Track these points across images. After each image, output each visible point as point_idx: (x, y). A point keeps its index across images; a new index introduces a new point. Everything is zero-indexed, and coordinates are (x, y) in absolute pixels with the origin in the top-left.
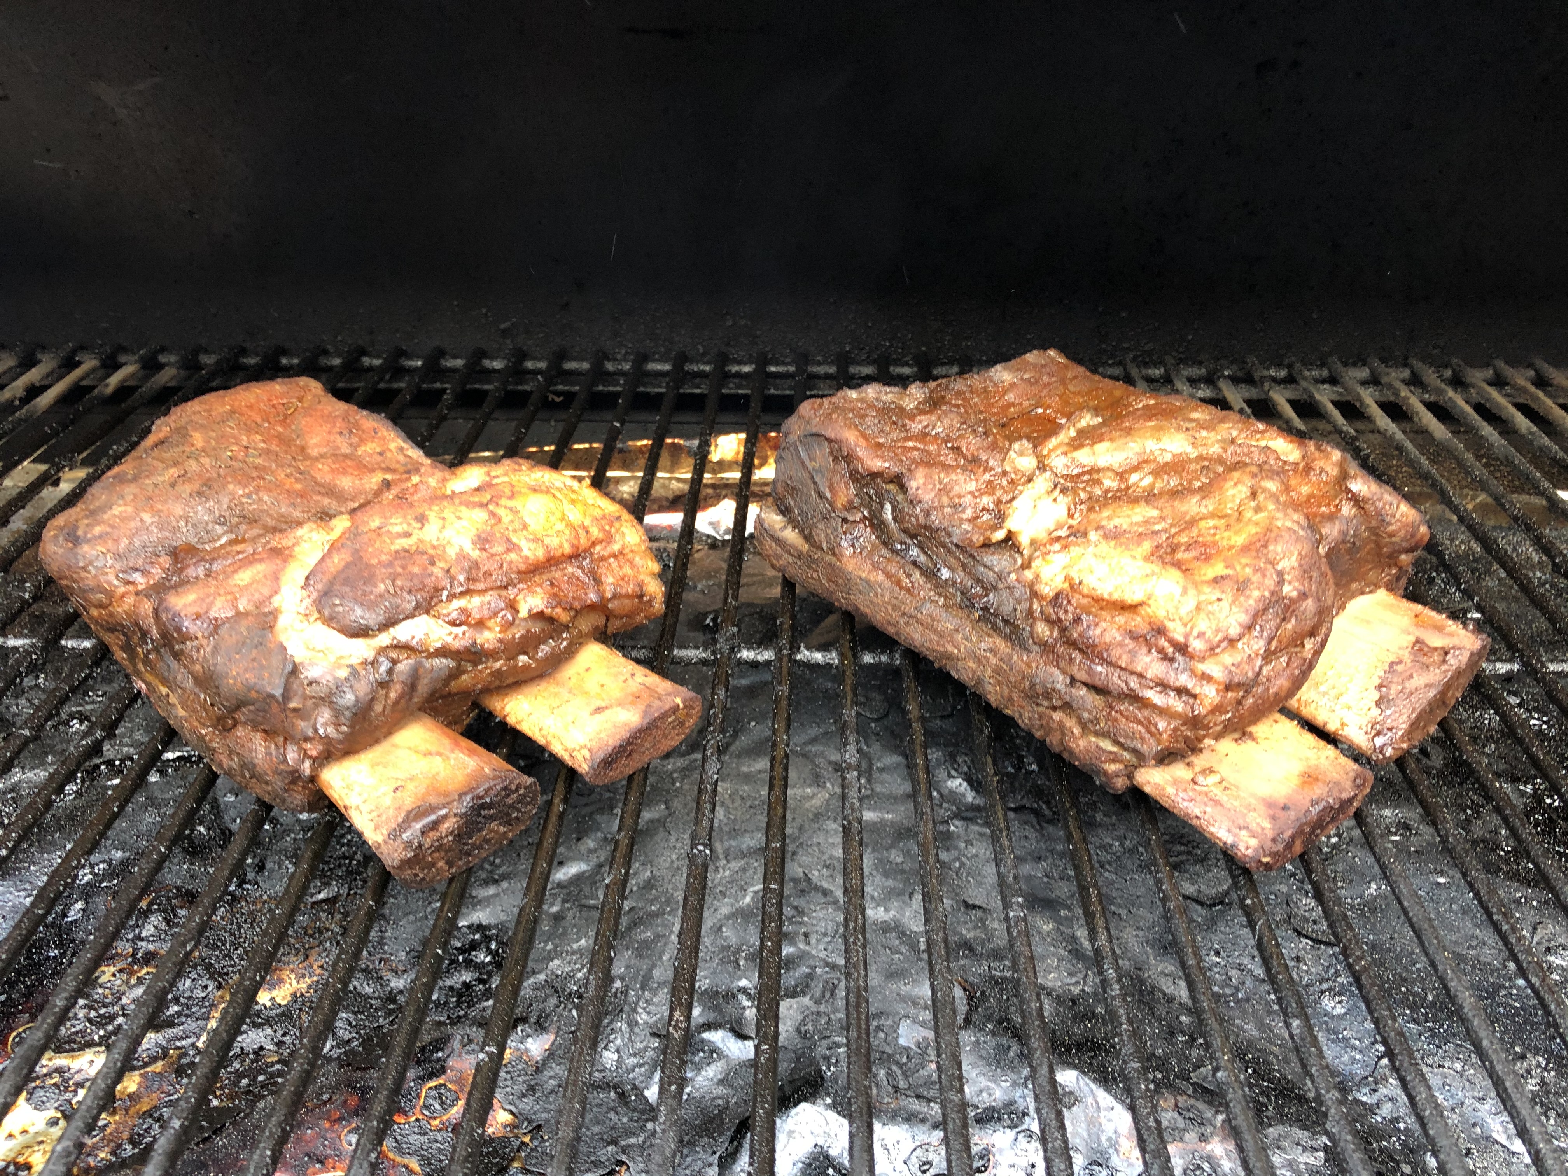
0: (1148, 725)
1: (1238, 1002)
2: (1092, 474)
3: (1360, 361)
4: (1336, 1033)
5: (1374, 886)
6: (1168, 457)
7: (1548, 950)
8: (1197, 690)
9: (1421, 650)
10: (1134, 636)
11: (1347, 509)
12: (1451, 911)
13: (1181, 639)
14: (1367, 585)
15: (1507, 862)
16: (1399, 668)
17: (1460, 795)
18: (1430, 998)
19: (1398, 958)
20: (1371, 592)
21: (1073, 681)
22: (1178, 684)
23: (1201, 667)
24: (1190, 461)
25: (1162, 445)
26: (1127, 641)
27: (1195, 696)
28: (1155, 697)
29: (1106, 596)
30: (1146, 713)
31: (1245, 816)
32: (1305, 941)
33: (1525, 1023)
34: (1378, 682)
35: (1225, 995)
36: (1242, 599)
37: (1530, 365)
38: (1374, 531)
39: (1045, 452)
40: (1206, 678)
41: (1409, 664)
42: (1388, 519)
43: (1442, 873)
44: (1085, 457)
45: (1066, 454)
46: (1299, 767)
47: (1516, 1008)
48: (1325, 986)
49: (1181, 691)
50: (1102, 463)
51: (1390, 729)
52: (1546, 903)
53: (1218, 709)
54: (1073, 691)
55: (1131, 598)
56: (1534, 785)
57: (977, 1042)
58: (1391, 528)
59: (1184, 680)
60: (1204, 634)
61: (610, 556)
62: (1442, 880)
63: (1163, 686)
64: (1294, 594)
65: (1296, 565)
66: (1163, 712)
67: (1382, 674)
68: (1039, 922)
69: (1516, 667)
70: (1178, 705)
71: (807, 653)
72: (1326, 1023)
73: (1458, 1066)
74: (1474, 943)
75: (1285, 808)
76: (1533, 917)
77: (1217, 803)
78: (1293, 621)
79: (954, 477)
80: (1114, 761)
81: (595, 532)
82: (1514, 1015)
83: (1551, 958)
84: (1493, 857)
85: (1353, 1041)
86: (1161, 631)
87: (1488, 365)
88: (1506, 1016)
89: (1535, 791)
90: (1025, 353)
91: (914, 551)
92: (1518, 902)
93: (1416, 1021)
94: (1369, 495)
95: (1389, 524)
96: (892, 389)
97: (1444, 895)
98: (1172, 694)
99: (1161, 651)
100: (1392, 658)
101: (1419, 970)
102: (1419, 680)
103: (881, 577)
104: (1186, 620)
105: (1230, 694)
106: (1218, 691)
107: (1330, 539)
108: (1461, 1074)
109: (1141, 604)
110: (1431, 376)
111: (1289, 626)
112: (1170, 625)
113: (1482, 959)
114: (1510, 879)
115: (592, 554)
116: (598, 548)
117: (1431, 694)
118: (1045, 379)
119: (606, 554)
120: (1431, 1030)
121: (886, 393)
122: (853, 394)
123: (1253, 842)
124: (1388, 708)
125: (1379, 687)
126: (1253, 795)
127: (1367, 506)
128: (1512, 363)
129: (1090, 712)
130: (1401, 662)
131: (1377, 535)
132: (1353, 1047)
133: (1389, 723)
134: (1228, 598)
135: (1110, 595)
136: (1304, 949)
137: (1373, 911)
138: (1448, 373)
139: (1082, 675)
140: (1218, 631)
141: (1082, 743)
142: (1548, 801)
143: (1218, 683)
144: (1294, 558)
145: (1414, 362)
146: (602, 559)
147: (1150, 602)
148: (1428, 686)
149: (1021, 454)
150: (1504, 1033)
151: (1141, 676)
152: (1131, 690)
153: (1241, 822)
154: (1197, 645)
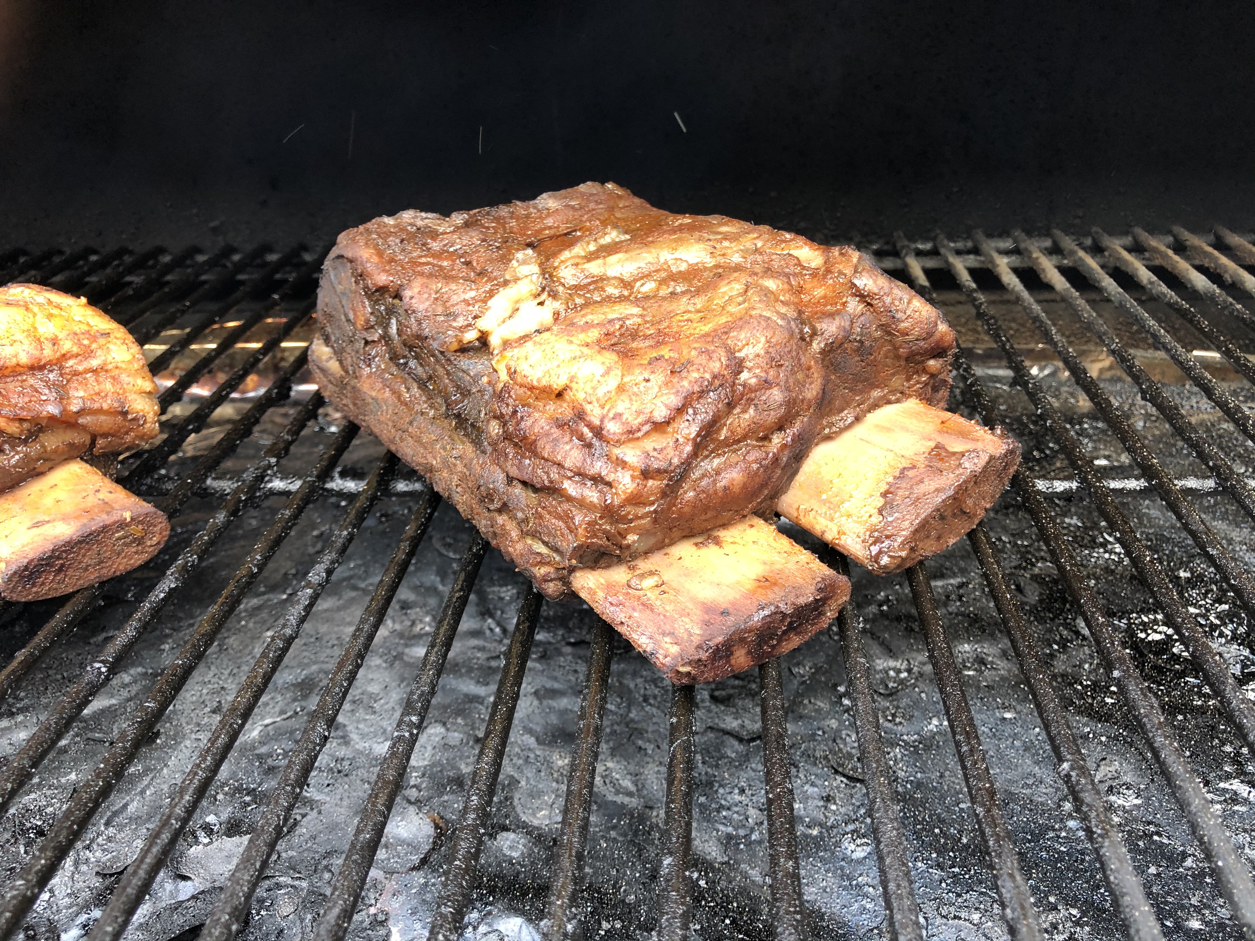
0: (567, 518)
1: (749, 844)
2: (599, 281)
3: (1003, 234)
4: (850, 879)
5: (935, 722)
6: (683, 267)
7: (1111, 789)
8: (610, 478)
9: (939, 455)
10: (561, 425)
11: (854, 306)
12: (1013, 746)
13: (597, 422)
14: (892, 392)
15: (1081, 696)
16: (910, 473)
17: (1050, 631)
18: (965, 841)
19: (943, 798)
20: (898, 401)
21: (510, 480)
22: (592, 472)
23: (617, 452)
24: (706, 269)
25: (677, 255)
26: (554, 430)
27: (609, 484)
28: (571, 488)
29: (535, 383)
30: (566, 506)
31: (674, 620)
32: (839, 778)
33: (1068, 869)
34: (884, 487)
35: (737, 837)
36: (675, 380)
37: (1169, 232)
38: (885, 328)
39: (556, 264)
40: (622, 464)
41: (922, 470)
42: (899, 315)
43: (1006, 708)
44: (595, 268)
45: (577, 265)
46: (759, 570)
47: (1060, 852)
48: (851, 827)
49: (597, 480)
50: (611, 273)
51: (888, 537)
52: (1116, 738)
53: (635, 500)
54: (510, 489)
55: (558, 383)
56: (1129, 619)
57: (426, 884)
58: (903, 325)
59: (599, 467)
60: (620, 415)
61: (87, 371)
62: (1008, 715)
63: (581, 474)
64: (753, 381)
65: (762, 352)
66: (582, 504)
67: (890, 479)
68: (555, 756)
69: (1074, 485)
70: (592, 495)
71: (339, 481)
72: (842, 868)
73: (976, 917)
74: (1030, 782)
75: (725, 613)
76: (1098, 752)
77: (647, 606)
78: (751, 411)
79: (453, 286)
80: (542, 563)
81: (67, 346)
82: (1057, 861)
83: (1113, 798)
84: (1068, 691)
85: (866, 889)
86: (580, 415)
87: (1126, 233)
88: (1047, 861)
89: (1129, 625)
90: (578, 184)
91: (412, 363)
92: (1085, 737)
93: (940, 866)
94: (876, 290)
95: (900, 321)
96: (430, 215)
97: (1008, 730)
98: (589, 483)
99: (581, 437)
100: (905, 464)
101: (962, 810)
102: (930, 485)
103: (387, 393)
104: (603, 401)
105: (650, 483)
106: (633, 478)
107: (826, 335)
108: (978, 926)
109: (566, 388)
110: (1068, 243)
111: (747, 416)
112: (588, 407)
113: (1035, 798)
114: (1080, 713)
115: (61, 368)
116: (71, 362)
117: (939, 499)
118: (592, 205)
119: (80, 368)
120: (955, 876)
121: (423, 219)
122: (389, 221)
123: (674, 650)
124: (890, 515)
125: (884, 495)
126: (693, 599)
127: (874, 302)
128: (1152, 231)
129: (523, 511)
130: (914, 467)
131: (889, 333)
132: (866, 896)
133: (890, 531)
134: (658, 378)
135: (539, 380)
136: (838, 787)
137: (927, 748)
138: (1088, 242)
139: (514, 472)
140: (639, 413)
141: (519, 546)
142: (1142, 635)
143: (633, 469)
144: (761, 345)
145: (1057, 232)
146: (76, 374)
147: (573, 385)
148: (938, 490)
149: (524, 262)
150: (1042, 880)
151: (560, 465)
152: (551, 482)
153: (668, 628)
154: (612, 428)
